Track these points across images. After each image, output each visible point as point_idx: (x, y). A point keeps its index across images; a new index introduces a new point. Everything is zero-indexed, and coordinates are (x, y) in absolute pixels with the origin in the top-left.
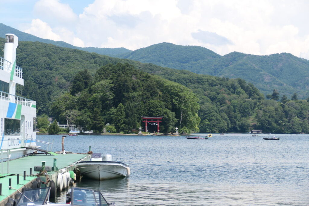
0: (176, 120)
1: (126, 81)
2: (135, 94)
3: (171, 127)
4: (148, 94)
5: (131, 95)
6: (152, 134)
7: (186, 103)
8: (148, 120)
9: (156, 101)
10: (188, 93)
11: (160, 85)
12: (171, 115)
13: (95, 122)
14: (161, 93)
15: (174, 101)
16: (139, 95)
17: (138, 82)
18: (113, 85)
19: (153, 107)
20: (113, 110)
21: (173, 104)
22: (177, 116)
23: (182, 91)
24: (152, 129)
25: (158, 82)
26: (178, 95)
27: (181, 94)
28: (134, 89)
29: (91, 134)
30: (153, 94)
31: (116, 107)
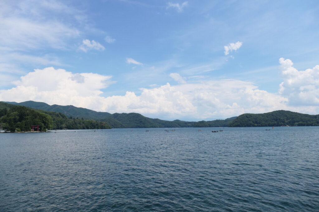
0: (44, 126)
1: (25, 112)
2: (28, 117)
3: (42, 129)
4: (34, 117)
5: (26, 117)
6: (36, 132)
7: (48, 120)
8: (34, 126)
9: (37, 120)
10: (49, 117)
11: (38, 114)
12: (43, 124)
13: (12, 128)
14: (38, 117)
15: (44, 120)
16: (30, 118)
17: (29, 113)
18: (19, 114)
19: (36, 122)
20: (19, 123)
21: (43, 121)
22: (45, 125)
23: (46, 116)
24: (36, 130)
25: (38, 113)
26: (45, 118)
27: (46, 117)
28: (28, 115)
29: (10, 132)
30: (36, 117)
31: (20, 121)
